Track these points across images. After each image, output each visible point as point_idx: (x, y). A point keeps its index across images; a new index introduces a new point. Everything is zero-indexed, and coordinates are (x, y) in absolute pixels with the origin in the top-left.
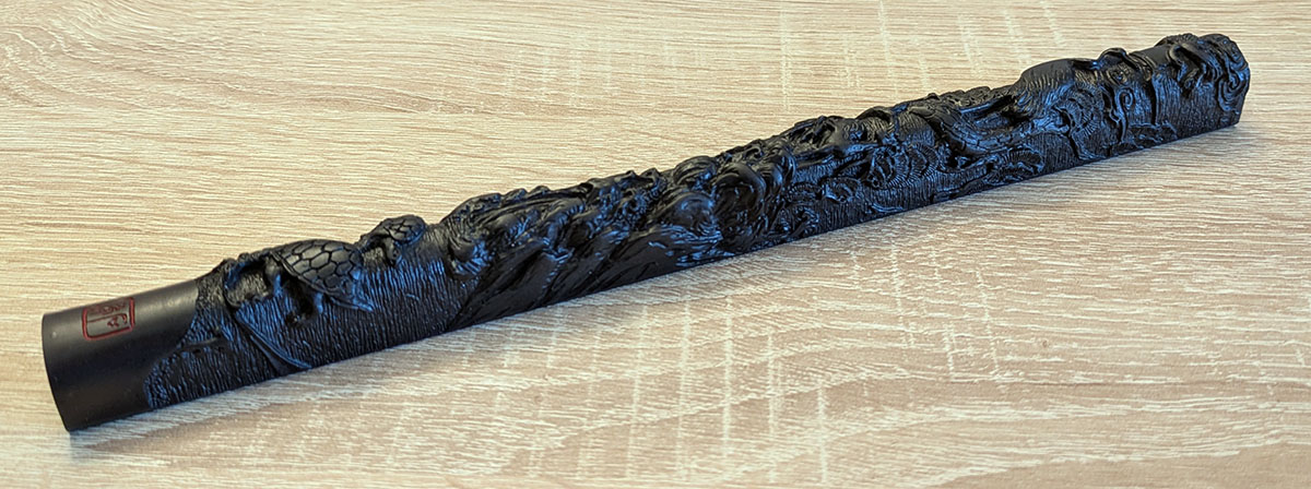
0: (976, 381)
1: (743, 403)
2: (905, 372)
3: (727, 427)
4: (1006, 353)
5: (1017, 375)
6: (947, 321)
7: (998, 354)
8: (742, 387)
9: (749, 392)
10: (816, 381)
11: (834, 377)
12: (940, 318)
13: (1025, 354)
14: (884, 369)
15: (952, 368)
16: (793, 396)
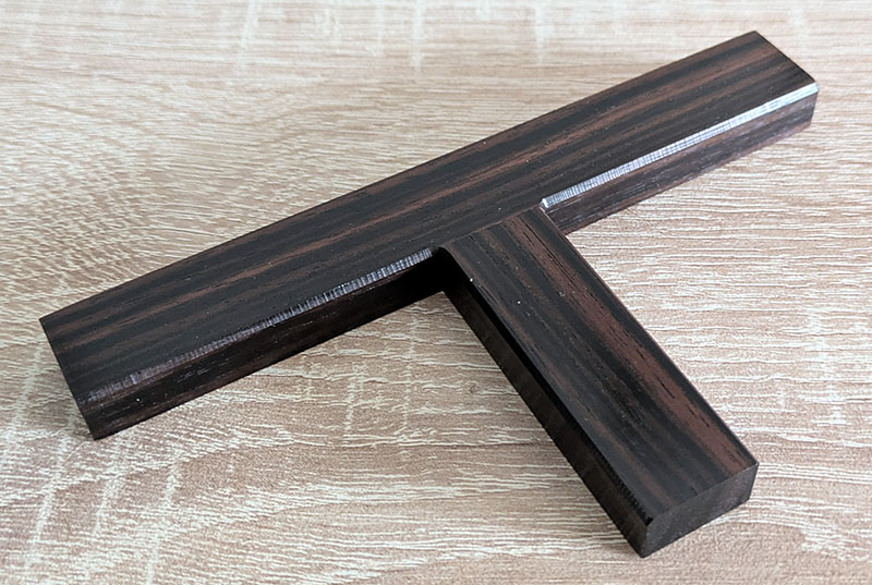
0: (374, 445)
1: (72, 488)
2: (288, 436)
3: (40, 525)
4: (422, 402)
5: (426, 435)
6: (360, 359)
7: (412, 405)
8: (77, 464)
9: (83, 471)
10: (172, 453)
11: (196, 446)
12: (353, 357)
13: (445, 404)
14: (263, 432)
15: (349, 428)
16: (138, 476)
